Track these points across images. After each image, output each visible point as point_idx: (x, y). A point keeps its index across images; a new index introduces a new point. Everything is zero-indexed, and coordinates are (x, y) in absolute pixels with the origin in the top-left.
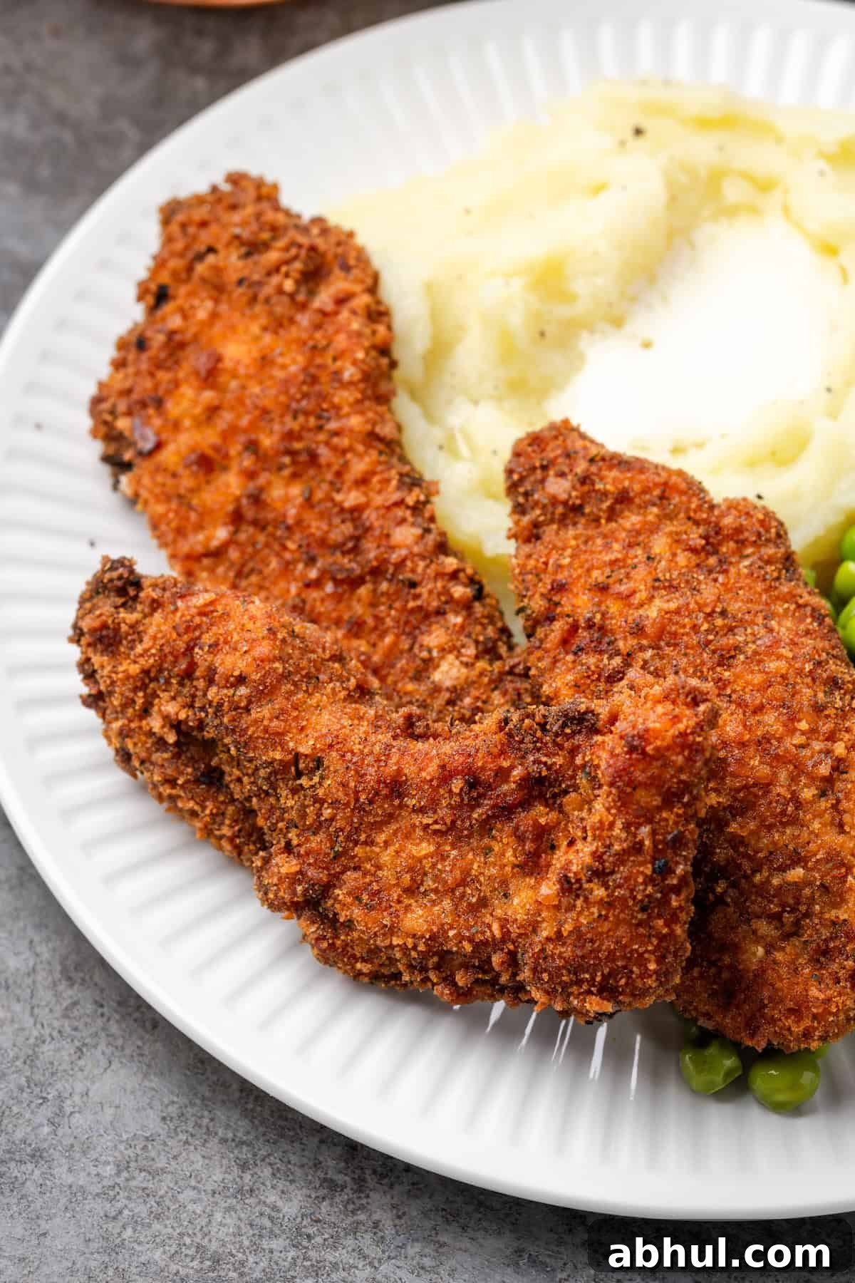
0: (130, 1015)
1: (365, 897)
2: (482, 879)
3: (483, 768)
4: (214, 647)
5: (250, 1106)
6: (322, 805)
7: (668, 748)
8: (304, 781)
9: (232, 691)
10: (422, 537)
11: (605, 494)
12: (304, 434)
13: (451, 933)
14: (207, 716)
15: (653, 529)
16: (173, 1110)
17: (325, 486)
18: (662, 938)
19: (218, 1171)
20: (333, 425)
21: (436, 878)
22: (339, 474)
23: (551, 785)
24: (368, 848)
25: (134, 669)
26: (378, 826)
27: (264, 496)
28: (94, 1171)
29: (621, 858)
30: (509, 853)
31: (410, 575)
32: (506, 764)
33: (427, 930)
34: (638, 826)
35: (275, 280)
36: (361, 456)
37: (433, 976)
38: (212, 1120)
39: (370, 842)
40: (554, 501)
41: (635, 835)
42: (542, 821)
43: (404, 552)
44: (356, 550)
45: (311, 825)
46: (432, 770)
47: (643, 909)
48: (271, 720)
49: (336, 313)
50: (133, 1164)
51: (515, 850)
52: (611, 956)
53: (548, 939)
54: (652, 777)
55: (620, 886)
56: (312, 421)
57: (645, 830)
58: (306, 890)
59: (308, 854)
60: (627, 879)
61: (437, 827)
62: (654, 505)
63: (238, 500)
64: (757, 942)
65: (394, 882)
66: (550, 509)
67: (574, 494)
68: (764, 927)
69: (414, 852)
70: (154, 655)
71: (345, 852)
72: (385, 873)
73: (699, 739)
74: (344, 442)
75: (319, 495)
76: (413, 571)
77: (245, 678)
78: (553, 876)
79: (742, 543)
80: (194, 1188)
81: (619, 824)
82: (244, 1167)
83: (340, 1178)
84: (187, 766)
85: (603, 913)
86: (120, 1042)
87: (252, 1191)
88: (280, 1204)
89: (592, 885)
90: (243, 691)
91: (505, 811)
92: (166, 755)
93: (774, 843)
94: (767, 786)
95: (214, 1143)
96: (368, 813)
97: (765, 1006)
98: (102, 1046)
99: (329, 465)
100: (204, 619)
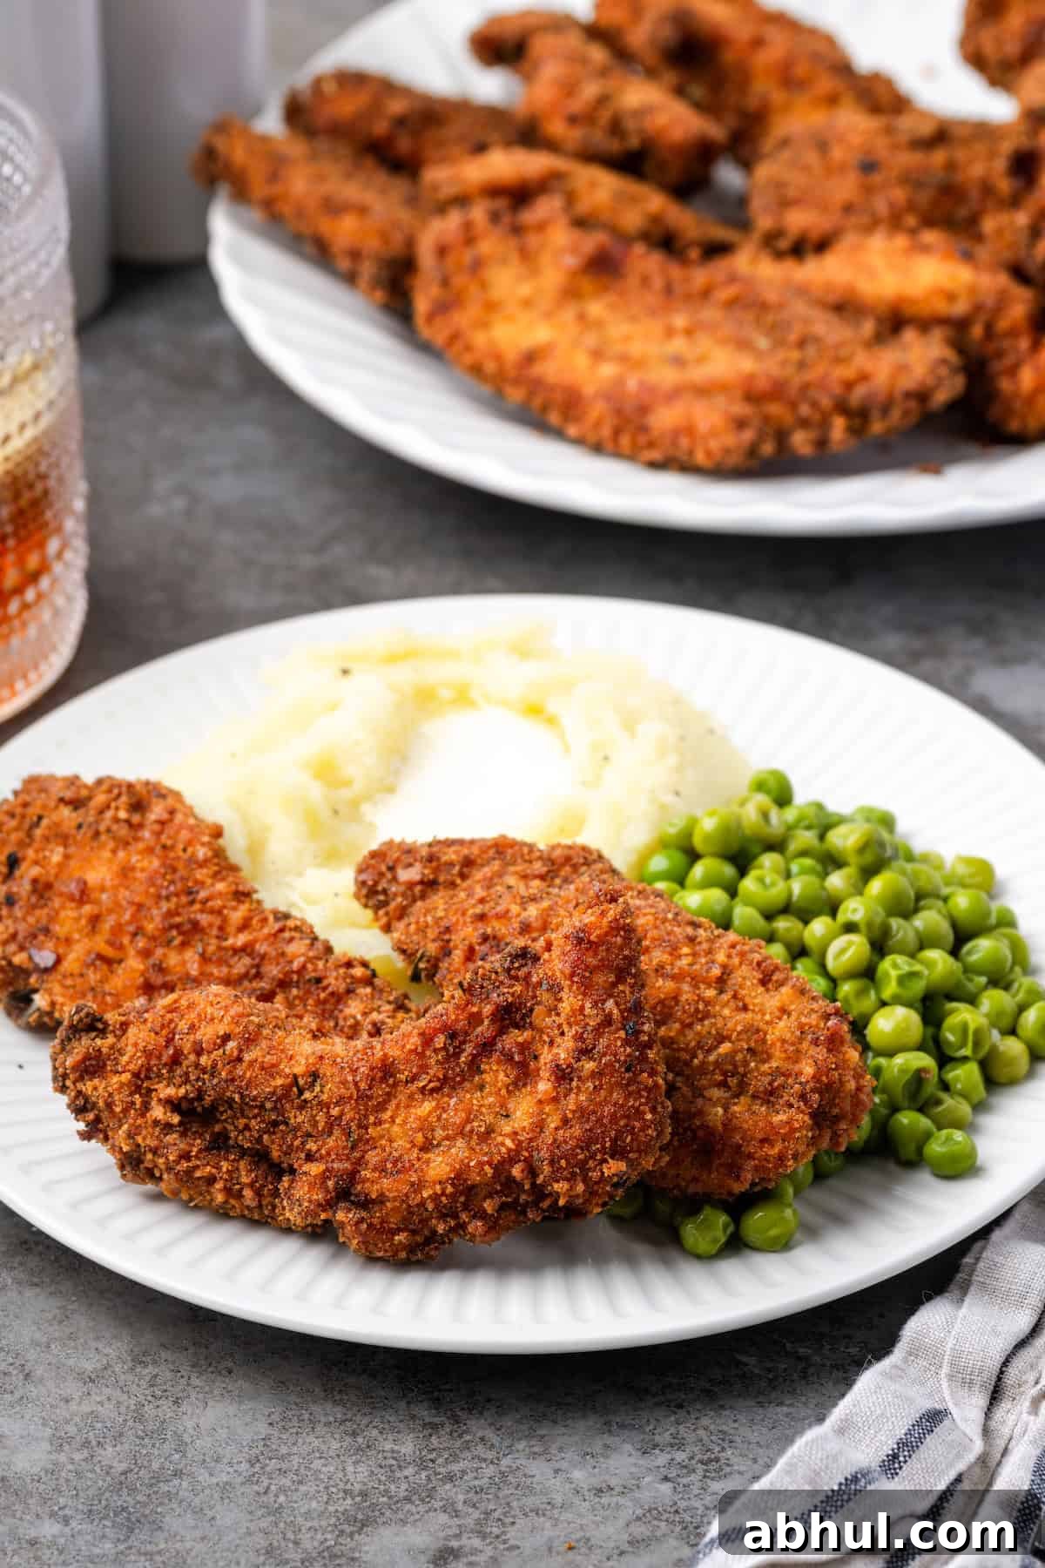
0: (205, 1371)
1: (389, 1166)
2: (484, 1110)
3: (457, 1020)
4: (193, 1028)
5: (337, 1398)
6: (328, 1108)
7: (607, 934)
8: (307, 1095)
9: (221, 1051)
10: (312, 945)
11: (451, 864)
12: (180, 910)
13: (472, 1164)
14: (204, 1083)
15: (500, 875)
16: (276, 1417)
17: (214, 941)
18: (649, 1090)
19: (334, 1442)
20: (203, 894)
21: (444, 1128)
22: (221, 928)
23: (518, 1009)
24: (379, 1128)
25: (126, 1077)
26: (381, 1107)
27: (164, 965)
28: (231, 1470)
29: (598, 1031)
30: (501, 1076)
31: (313, 974)
32: (475, 1009)
33: (451, 1171)
34: (604, 1001)
35: (109, 814)
36: (235, 909)
37: (464, 1217)
38: (311, 1414)
39: (379, 1123)
40: (411, 885)
41: (604, 1010)
42: (520, 1039)
43: (302, 959)
44: (258, 976)
45: (323, 1129)
46: (415, 1041)
47: (628, 1070)
48: (264, 1056)
49: (171, 820)
50: (261, 1457)
51: (505, 1071)
52: (614, 1118)
53: (557, 1129)
54: (602, 960)
55: (604, 1055)
56: (184, 899)
57: (610, 1004)
58: (337, 1183)
59: (328, 1154)
60: (608, 1047)
61: (432, 1085)
62: (494, 859)
63: (142, 974)
64: (715, 1105)
65: (409, 1146)
66: (409, 893)
67: (426, 871)
68: (716, 1093)
69: (419, 1113)
70: (140, 1057)
71: (360, 1139)
72: (400, 1143)
73: (628, 921)
74: (218, 903)
75: (211, 949)
76: (315, 970)
77: (229, 1035)
78: (545, 1074)
79: (575, 868)
80: (321, 1458)
81: (588, 1005)
82: (354, 1434)
83: (437, 1420)
84: (195, 1139)
85: (597, 1083)
86: (207, 1389)
87: (368, 1447)
88: (396, 1448)
89: (581, 1063)
90: (231, 1045)
91: (487, 1047)
92: (174, 1136)
93: (699, 1033)
94: (676, 999)
95: (320, 1429)
96: (370, 1098)
97: (741, 1146)
98: (193, 1395)
99: (211, 925)
100: (174, 1014)
